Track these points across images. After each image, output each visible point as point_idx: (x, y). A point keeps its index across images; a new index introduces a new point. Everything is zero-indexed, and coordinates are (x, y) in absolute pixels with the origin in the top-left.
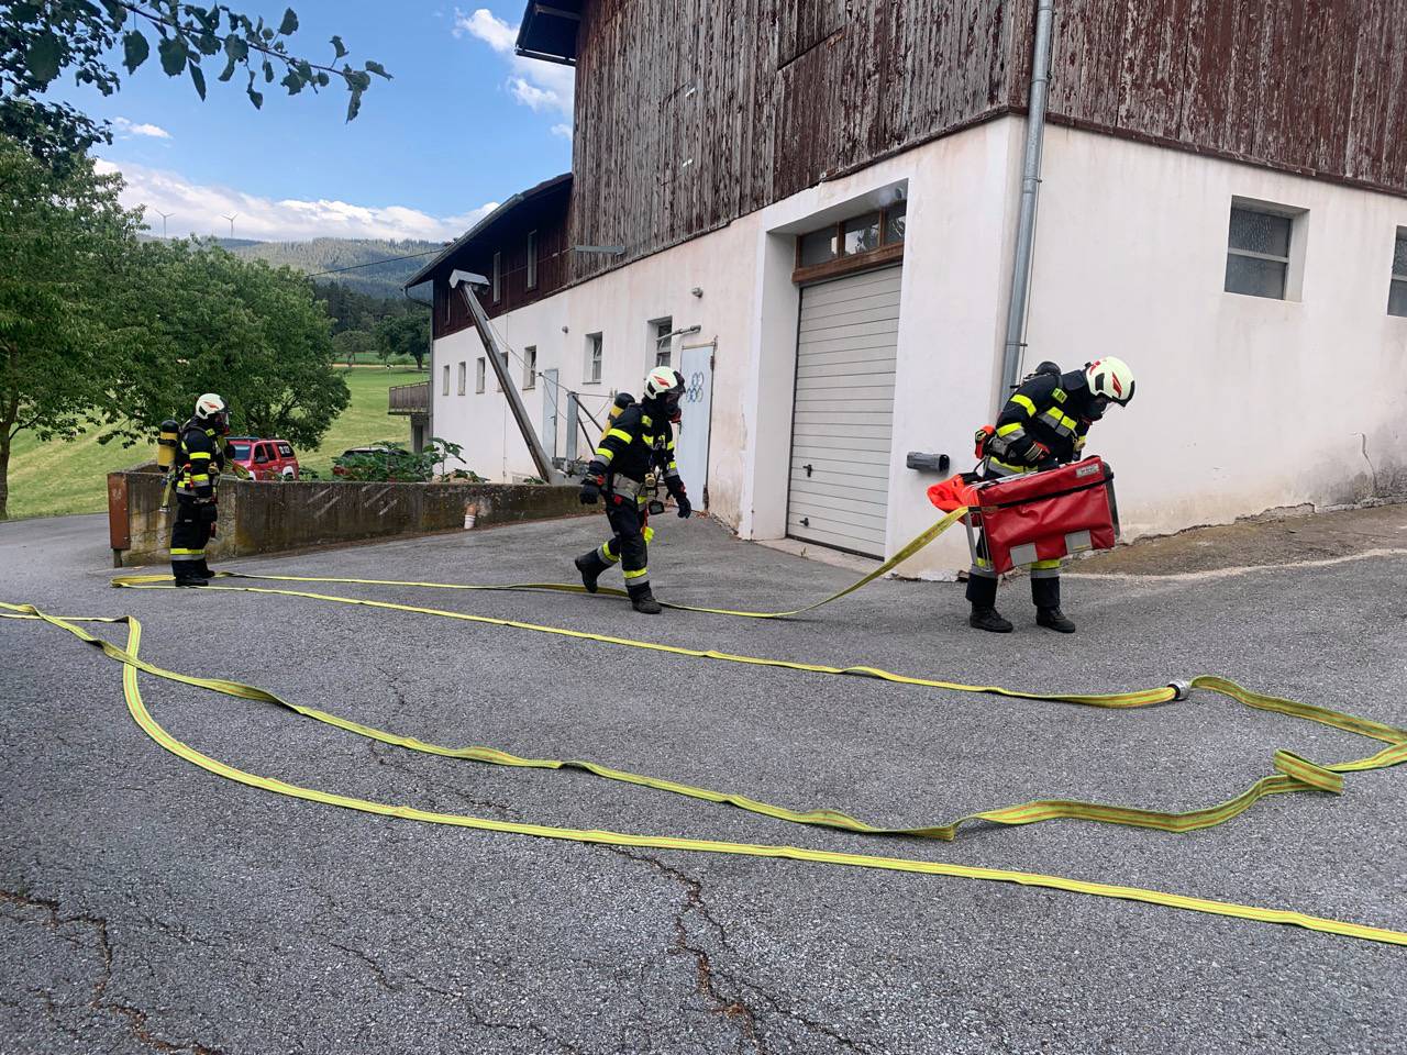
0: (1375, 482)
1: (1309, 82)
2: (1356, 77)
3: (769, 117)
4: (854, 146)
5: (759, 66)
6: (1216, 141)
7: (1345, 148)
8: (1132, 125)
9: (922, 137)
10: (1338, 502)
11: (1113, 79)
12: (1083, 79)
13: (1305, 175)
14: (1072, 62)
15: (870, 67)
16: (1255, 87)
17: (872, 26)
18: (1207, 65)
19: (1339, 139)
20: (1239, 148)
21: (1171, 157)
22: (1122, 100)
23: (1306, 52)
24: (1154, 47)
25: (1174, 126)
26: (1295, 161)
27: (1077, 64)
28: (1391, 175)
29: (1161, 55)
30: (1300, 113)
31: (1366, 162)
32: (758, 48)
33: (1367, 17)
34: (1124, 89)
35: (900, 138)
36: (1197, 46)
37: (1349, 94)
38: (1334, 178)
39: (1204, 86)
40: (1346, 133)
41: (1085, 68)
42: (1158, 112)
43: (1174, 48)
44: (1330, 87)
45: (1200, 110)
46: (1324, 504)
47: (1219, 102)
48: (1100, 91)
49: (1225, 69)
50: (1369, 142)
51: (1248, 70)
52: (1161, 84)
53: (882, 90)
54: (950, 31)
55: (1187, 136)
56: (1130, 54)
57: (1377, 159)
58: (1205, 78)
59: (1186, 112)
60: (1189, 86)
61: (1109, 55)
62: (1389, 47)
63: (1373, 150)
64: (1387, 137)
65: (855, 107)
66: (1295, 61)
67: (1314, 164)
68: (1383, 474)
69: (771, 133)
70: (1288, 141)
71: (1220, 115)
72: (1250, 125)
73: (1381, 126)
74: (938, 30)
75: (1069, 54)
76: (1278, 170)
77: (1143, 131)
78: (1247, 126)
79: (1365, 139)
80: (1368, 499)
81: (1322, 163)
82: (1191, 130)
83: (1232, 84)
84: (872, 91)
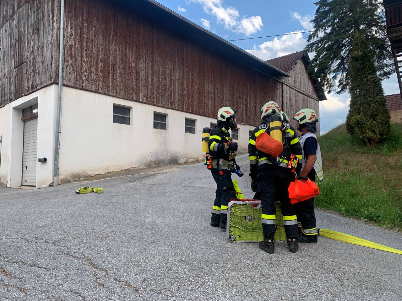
0: (154, 162)
1: (129, 82)
2: (140, 82)
3: (13, 80)
4: (29, 89)
5: (10, 68)
6: (108, 92)
7: (139, 95)
8: (86, 88)
9: (40, 87)
10: (146, 166)
11: (81, 78)
12: (73, 78)
13: (130, 100)
14: (70, 74)
15: (31, 71)
16: (116, 82)
17: (31, 62)
18: (104, 77)
19: (138, 93)
20: (114, 94)
21: (97, 95)
22: (83, 83)
23: (128, 76)
24: (91, 72)
25: (97, 89)
26: (128, 97)
27: (71, 74)
28: (151, 101)
29: (93, 74)
30: (128, 88)
31: (145, 98)
32: (10, 63)
33: (142, 70)
34: (84, 80)
35: (37, 87)
36: (102, 73)
37: (139, 85)
38: (137, 101)
39: (104, 81)
40: (139, 92)
41: (73, 76)
42: (93, 85)
43: (96, 73)
44: (134, 83)
45: (104, 86)
46: (143, 166)
47: (108, 84)
48: (77, 80)
49: (109, 78)
50: (145, 94)
51: (114, 79)
52: (93, 80)
53: (33, 76)
54: (44, 65)
55: (100, 91)
56: (85, 74)
57: (147, 98)
58: (104, 80)
59: (100, 86)
60: (100, 81)
61: (79, 73)
62: (147, 76)
63: (146, 96)
64: (149, 94)
65: (29, 80)
66: (126, 78)
67: (132, 98)
68: (156, 160)
69: (13, 84)
70: (126, 93)
71: (108, 87)
72: (116, 89)
73: (147, 92)
74: (42, 65)
75: (69, 73)
76: (124, 99)
77: (89, 89)
78: (115, 90)
79: (144, 94)
80: (153, 165)
81: (134, 98)
82: (102, 89)
83: (111, 81)
84: (32, 76)
